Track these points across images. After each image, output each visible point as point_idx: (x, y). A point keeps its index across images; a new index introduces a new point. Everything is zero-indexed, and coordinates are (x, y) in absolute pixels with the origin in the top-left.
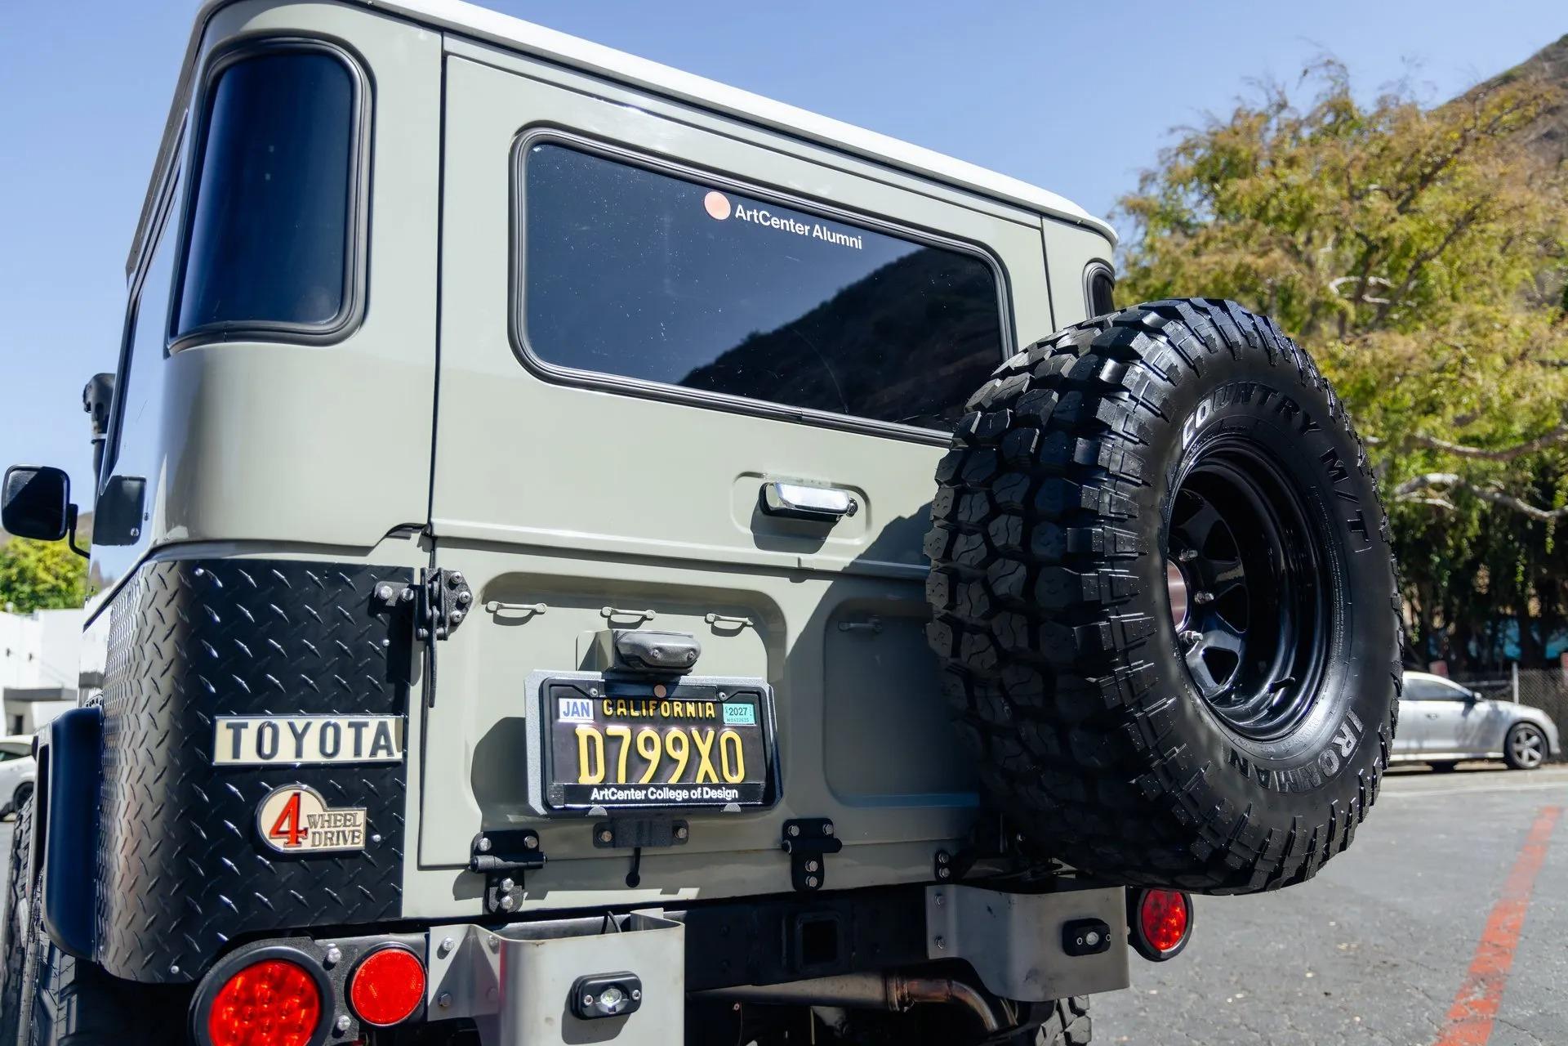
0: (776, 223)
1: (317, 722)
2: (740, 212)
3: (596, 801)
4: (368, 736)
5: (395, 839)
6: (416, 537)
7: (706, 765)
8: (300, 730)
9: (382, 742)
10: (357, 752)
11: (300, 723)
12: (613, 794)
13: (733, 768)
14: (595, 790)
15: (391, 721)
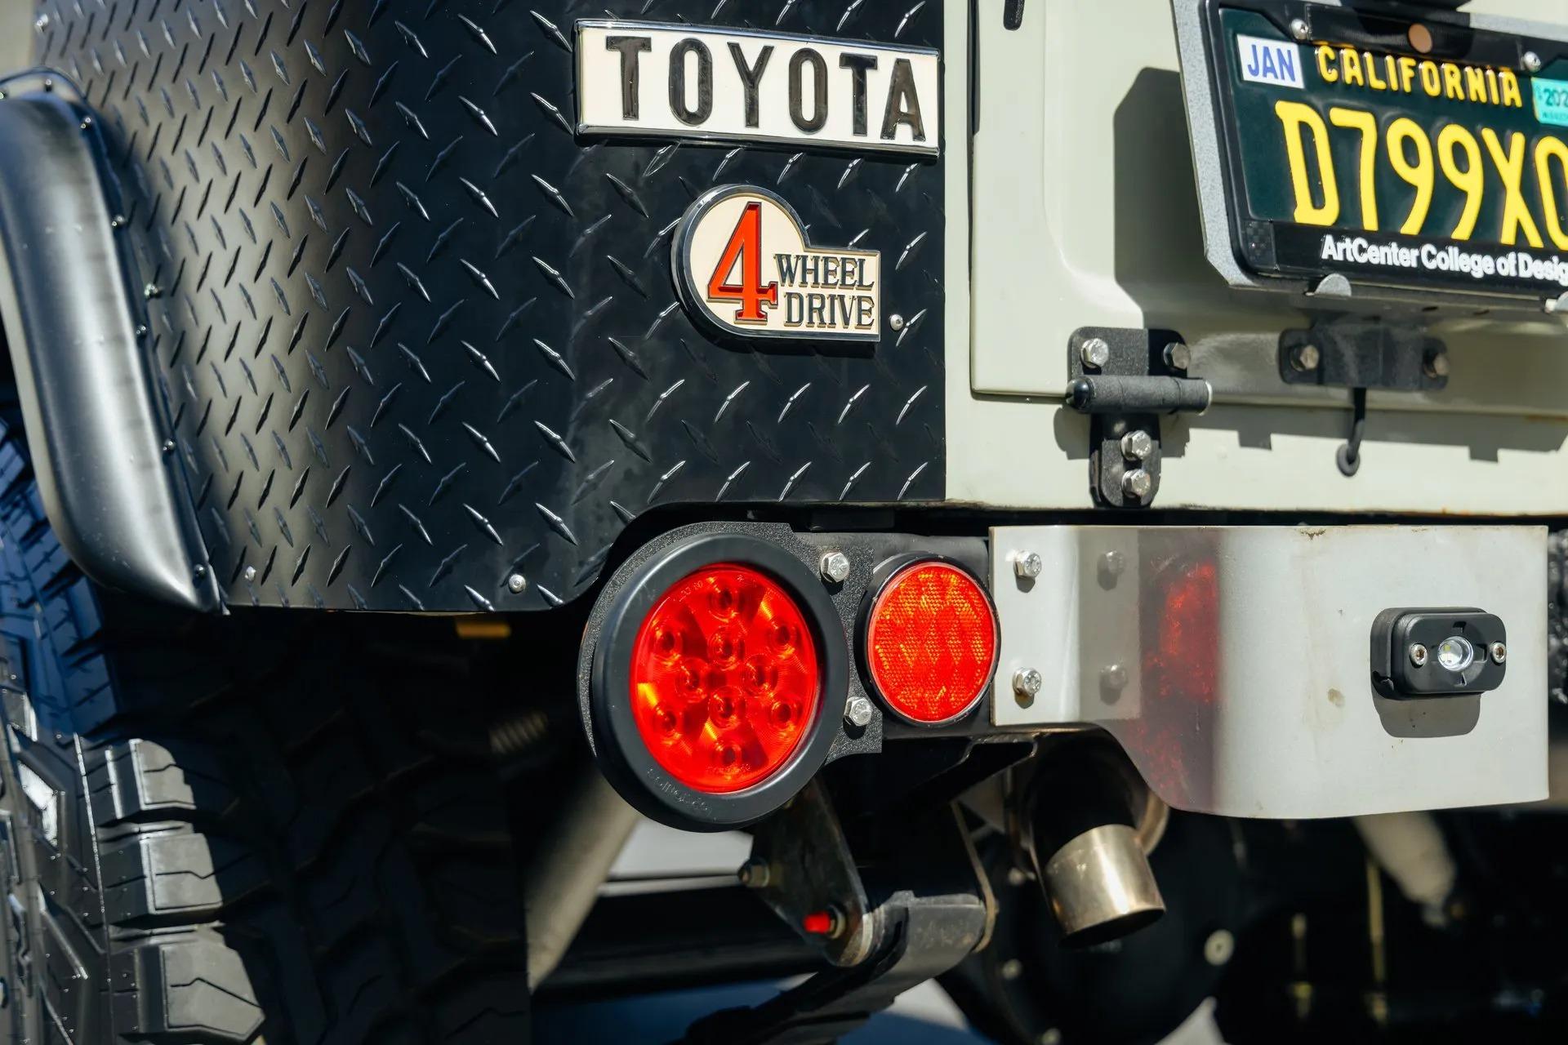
1: (784, 49)
3: (1331, 264)
4: (878, 89)
7: (1515, 206)
8: (751, 64)
9: (904, 108)
10: (860, 126)
11: (750, 47)
12: (1360, 249)
13: (1565, 225)
14: (1329, 239)
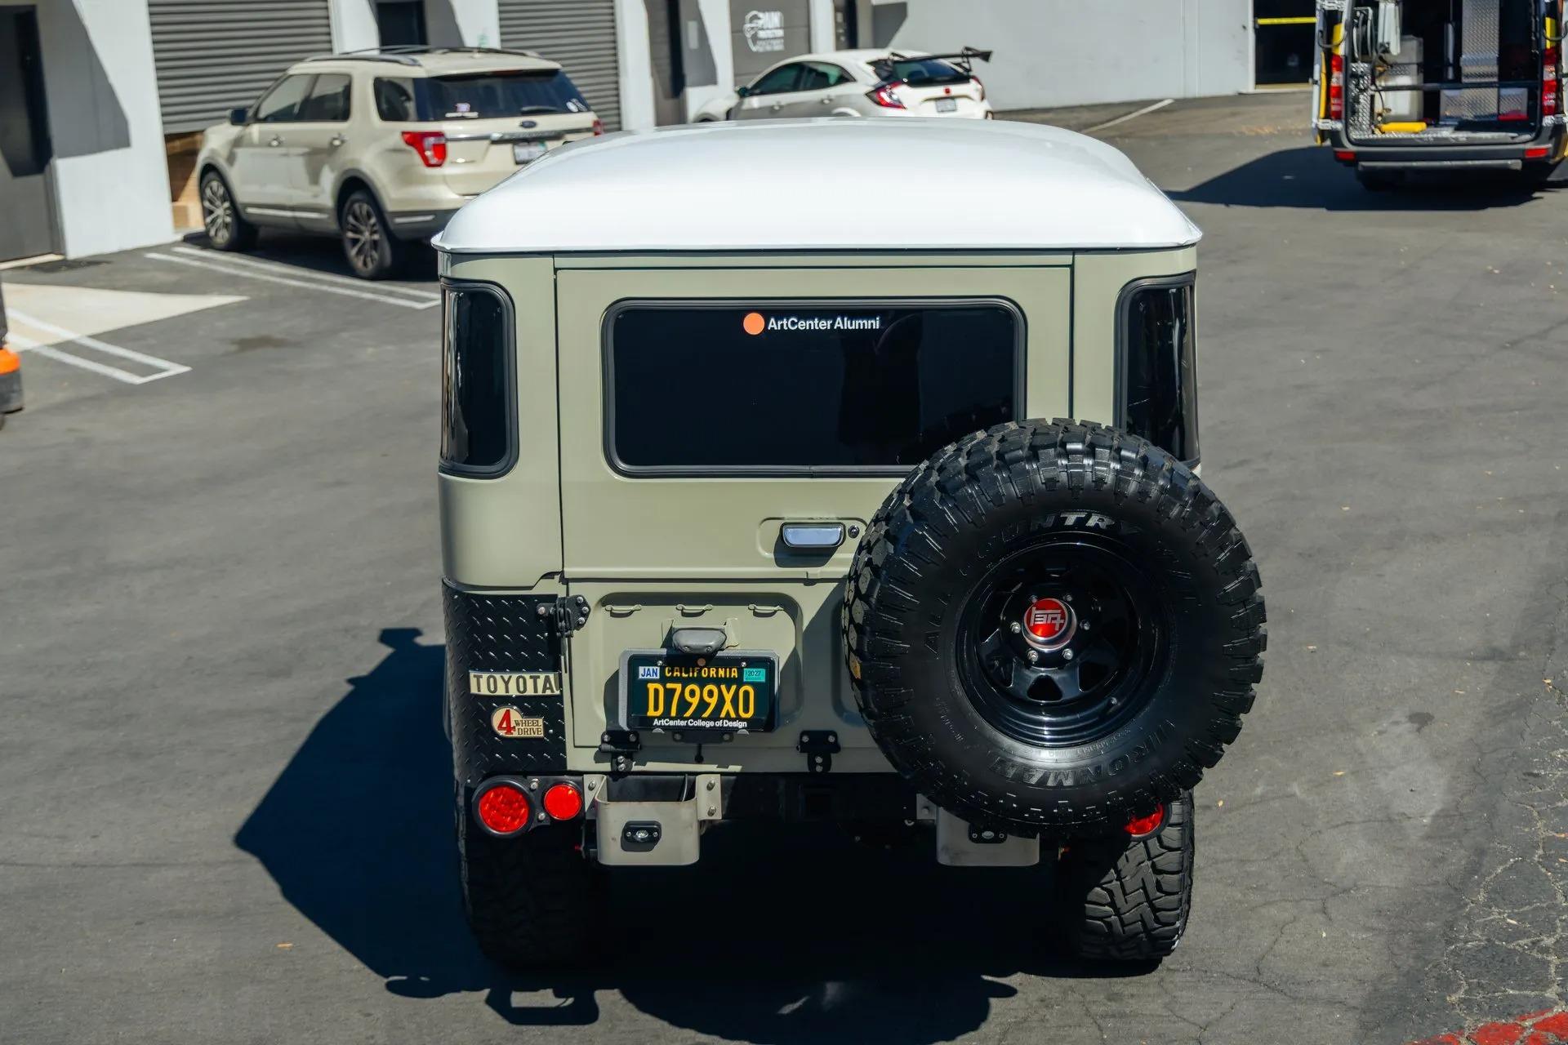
0: (803, 325)
1: (515, 676)
2: (773, 324)
3: (657, 726)
4: (541, 682)
5: (561, 730)
6: (557, 577)
7: (728, 707)
8: (506, 680)
9: (548, 686)
10: (536, 691)
11: (506, 677)
12: (667, 722)
13: (746, 710)
14: (656, 720)
15: (552, 676)
